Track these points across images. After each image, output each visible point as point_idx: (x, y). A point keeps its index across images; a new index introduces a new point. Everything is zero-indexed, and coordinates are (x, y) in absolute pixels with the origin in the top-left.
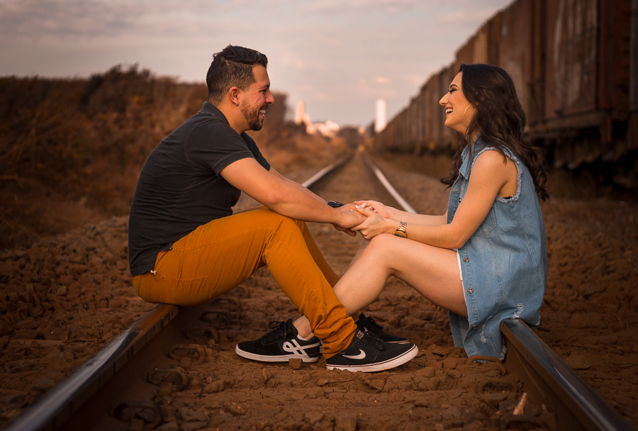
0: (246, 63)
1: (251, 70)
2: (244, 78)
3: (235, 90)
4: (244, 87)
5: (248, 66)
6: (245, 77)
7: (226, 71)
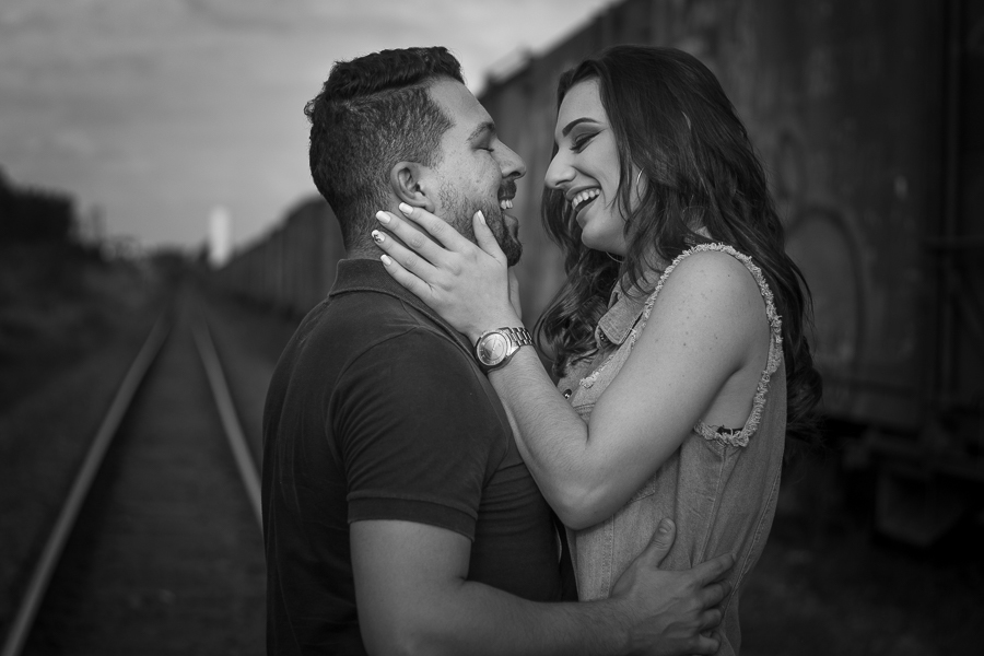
0: (401, 83)
1: (425, 97)
2: (414, 128)
3: (406, 170)
4: (427, 153)
5: (410, 90)
6: (414, 122)
7: (357, 131)
